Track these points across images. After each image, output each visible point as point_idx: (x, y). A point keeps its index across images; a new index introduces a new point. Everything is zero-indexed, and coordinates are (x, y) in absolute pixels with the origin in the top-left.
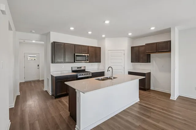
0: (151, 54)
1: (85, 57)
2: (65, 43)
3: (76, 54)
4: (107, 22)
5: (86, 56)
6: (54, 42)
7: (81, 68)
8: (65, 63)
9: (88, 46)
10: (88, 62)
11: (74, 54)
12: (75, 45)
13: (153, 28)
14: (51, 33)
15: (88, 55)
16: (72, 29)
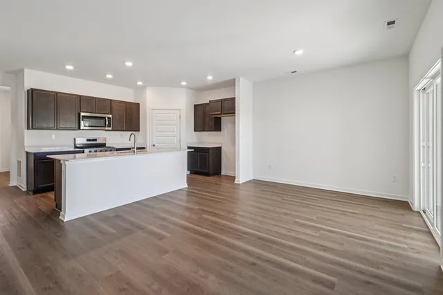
0: (222, 118)
1: (103, 121)
2: (57, 93)
3: (82, 114)
4: (129, 64)
5: (105, 118)
6: (32, 90)
7: (96, 140)
8: (57, 129)
9: (111, 100)
10: (110, 129)
11: (80, 114)
12: (80, 97)
13: (210, 78)
14: (26, 71)
15: (111, 116)
16: (69, 67)
